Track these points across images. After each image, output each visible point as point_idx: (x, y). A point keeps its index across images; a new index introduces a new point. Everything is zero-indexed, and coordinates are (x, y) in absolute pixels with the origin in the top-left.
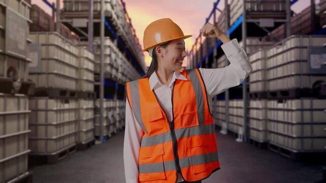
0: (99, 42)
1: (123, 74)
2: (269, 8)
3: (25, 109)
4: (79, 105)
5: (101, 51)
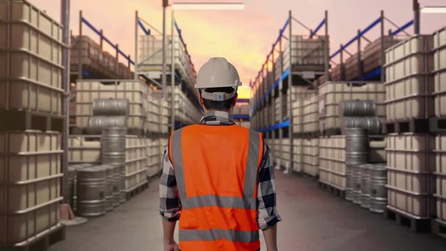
0: (170, 90)
1: (186, 115)
2: (311, 61)
3: (57, 149)
4: (159, 142)
5: (172, 98)
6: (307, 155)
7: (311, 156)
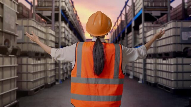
0: (58, 25)
4: (46, 61)
5: (59, 30)
6: (149, 69)
7: (151, 70)
